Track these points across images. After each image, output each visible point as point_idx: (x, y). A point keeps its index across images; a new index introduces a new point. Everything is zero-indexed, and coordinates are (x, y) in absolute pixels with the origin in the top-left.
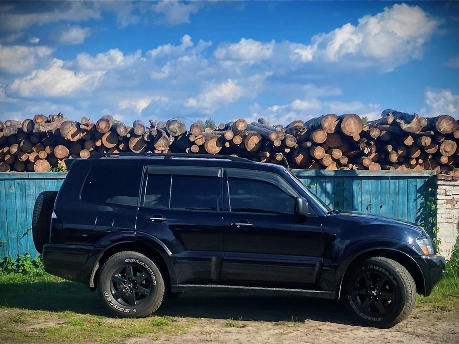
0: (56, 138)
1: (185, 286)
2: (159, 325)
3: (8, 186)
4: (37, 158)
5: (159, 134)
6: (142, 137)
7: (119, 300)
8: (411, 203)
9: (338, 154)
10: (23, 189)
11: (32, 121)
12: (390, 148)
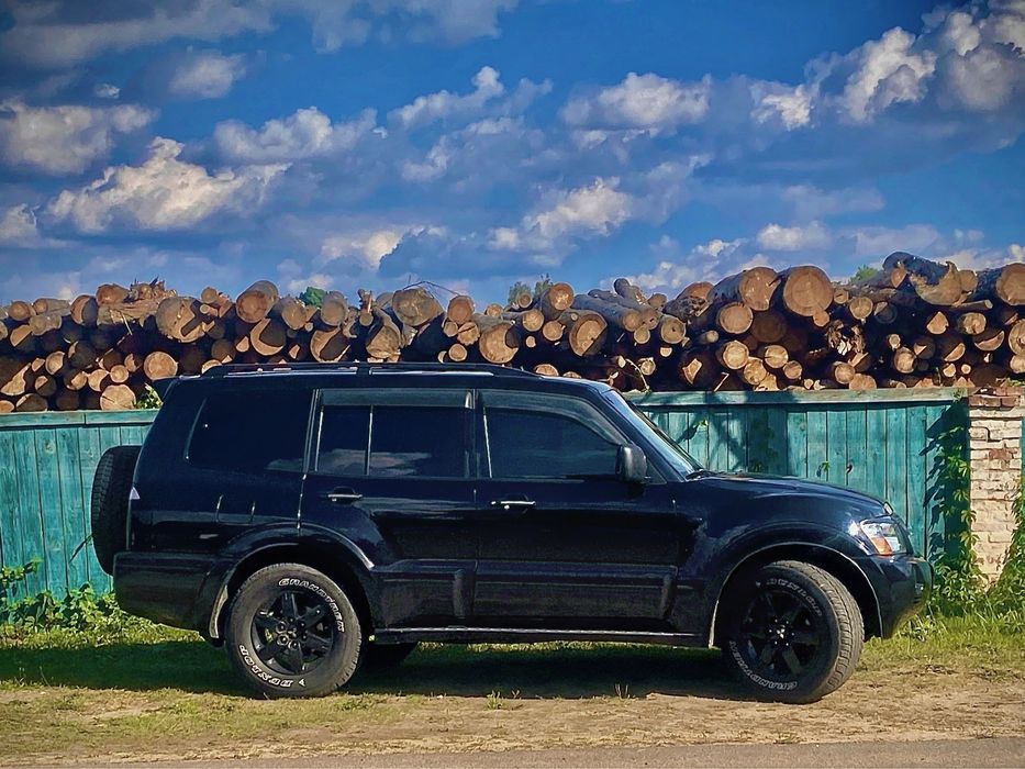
0: (147, 338)
1: (402, 630)
2: (348, 709)
3: (41, 442)
4: (107, 382)
5: (378, 323)
6: (338, 329)
7: (270, 662)
8: (914, 459)
9: (777, 356)
10: (73, 447)
11: (93, 299)
12: (894, 341)
